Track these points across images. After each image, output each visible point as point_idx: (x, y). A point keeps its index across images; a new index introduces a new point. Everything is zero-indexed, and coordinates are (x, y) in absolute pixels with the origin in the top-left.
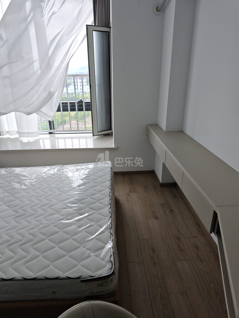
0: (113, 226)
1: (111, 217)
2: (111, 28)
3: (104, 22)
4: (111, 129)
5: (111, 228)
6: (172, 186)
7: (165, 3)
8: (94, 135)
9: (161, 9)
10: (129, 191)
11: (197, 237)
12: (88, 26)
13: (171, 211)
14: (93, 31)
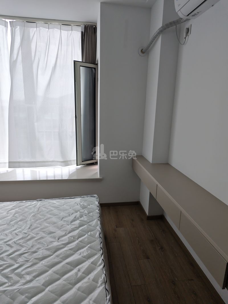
7: (149, 47)
8: (78, 164)
9: (145, 51)
10: (116, 226)
11: (192, 280)
12: (76, 62)
13: (162, 248)
14: (80, 66)
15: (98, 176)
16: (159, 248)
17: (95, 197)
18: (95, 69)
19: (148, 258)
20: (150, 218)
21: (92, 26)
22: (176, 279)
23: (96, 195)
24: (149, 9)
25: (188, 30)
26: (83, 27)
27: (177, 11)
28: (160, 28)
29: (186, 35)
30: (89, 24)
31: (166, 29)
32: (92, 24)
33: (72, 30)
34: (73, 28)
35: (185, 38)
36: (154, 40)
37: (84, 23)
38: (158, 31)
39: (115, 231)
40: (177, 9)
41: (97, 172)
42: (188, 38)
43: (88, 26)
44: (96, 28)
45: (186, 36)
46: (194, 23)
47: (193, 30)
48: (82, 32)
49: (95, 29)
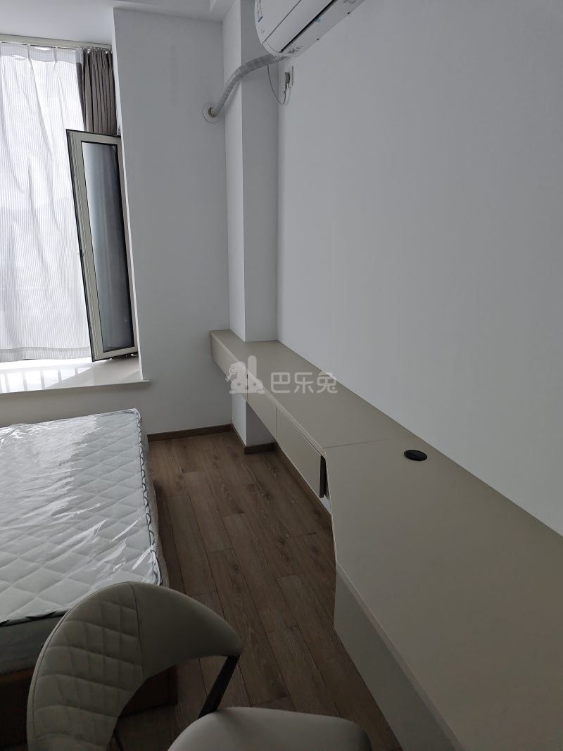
0: (153, 519)
1: (148, 505)
2: (120, 137)
3: (104, 124)
4: (132, 344)
5: (150, 522)
6: (269, 450)
7: (224, 104)
8: (96, 358)
9: (217, 113)
10: (183, 470)
11: (315, 533)
12: (71, 133)
13: (268, 495)
14: (82, 141)
15: (141, 379)
16: (263, 495)
17: (132, 413)
18: (116, 146)
19: (240, 512)
20: (250, 451)
21: (102, 51)
22: (288, 536)
23: (135, 409)
24: (218, 24)
25: (288, 76)
26: (81, 53)
27: (261, 41)
28: (237, 70)
29: (286, 86)
30: (93, 45)
31: (247, 72)
32: (101, 46)
33: (56, 61)
34: (58, 54)
35: (285, 92)
36: (230, 92)
37: (82, 44)
38: (234, 75)
39: (181, 477)
40: (262, 38)
41: (139, 372)
42: (290, 91)
43: (93, 50)
44: (111, 55)
45: (286, 88)
46: (297, 64)
47: (296, 78)
48: (79, 65)
49: (109, 57)
